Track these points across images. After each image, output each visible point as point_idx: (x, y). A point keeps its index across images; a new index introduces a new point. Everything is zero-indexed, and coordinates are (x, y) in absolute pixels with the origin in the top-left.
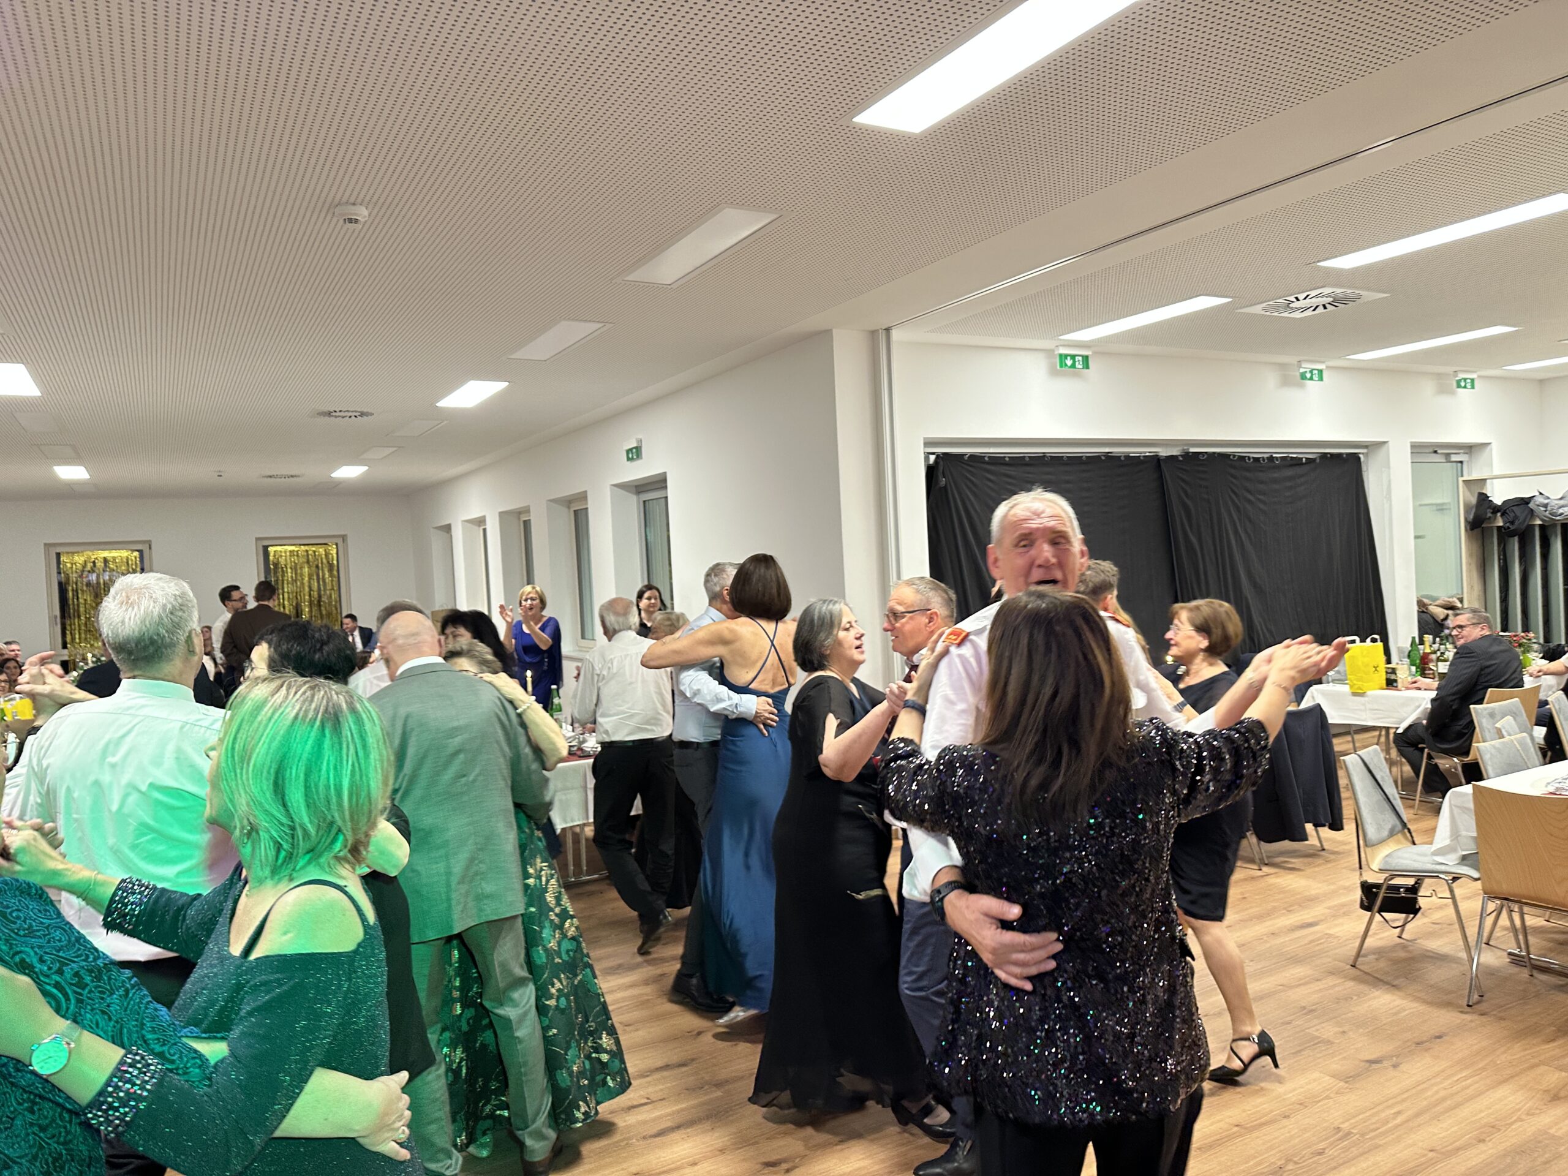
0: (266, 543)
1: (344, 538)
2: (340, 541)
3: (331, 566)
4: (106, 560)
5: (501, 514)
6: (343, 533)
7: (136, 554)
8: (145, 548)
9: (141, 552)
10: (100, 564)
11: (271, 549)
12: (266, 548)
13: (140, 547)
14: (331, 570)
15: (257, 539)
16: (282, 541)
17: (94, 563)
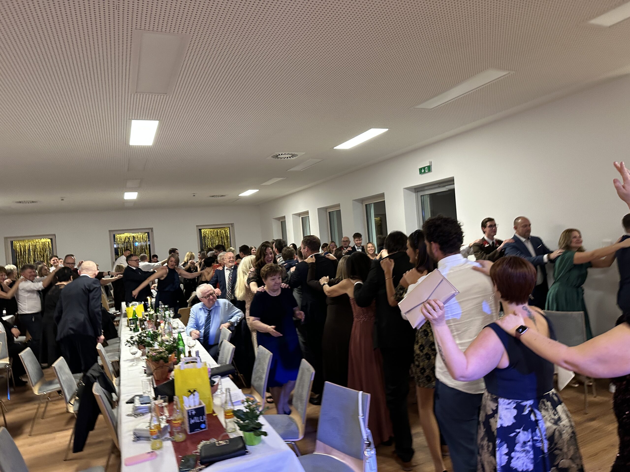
0: (200, 228)
1: (232, 224)
2: (230, 226)
3: (227, 236)
4: (133, 237)
5: (318, 209)
6: (232, 223)
7: (147, 234)
8: (150, 231)
9: (148, 233)
10: (131, 239)
11: (203, 231)
12: (200, 230)
13: (147, 231)
14: (227, 239)
15: (197, 226)
16: (206, 226)
17: (129, 238)
